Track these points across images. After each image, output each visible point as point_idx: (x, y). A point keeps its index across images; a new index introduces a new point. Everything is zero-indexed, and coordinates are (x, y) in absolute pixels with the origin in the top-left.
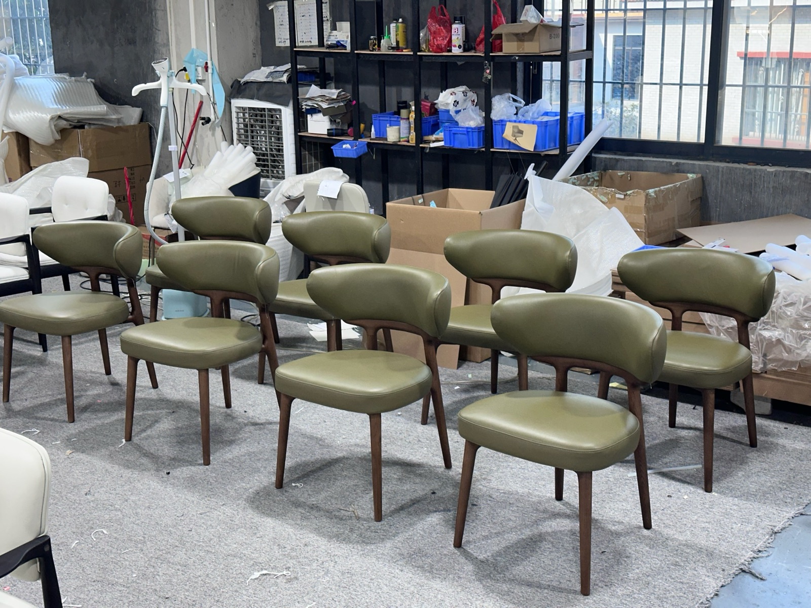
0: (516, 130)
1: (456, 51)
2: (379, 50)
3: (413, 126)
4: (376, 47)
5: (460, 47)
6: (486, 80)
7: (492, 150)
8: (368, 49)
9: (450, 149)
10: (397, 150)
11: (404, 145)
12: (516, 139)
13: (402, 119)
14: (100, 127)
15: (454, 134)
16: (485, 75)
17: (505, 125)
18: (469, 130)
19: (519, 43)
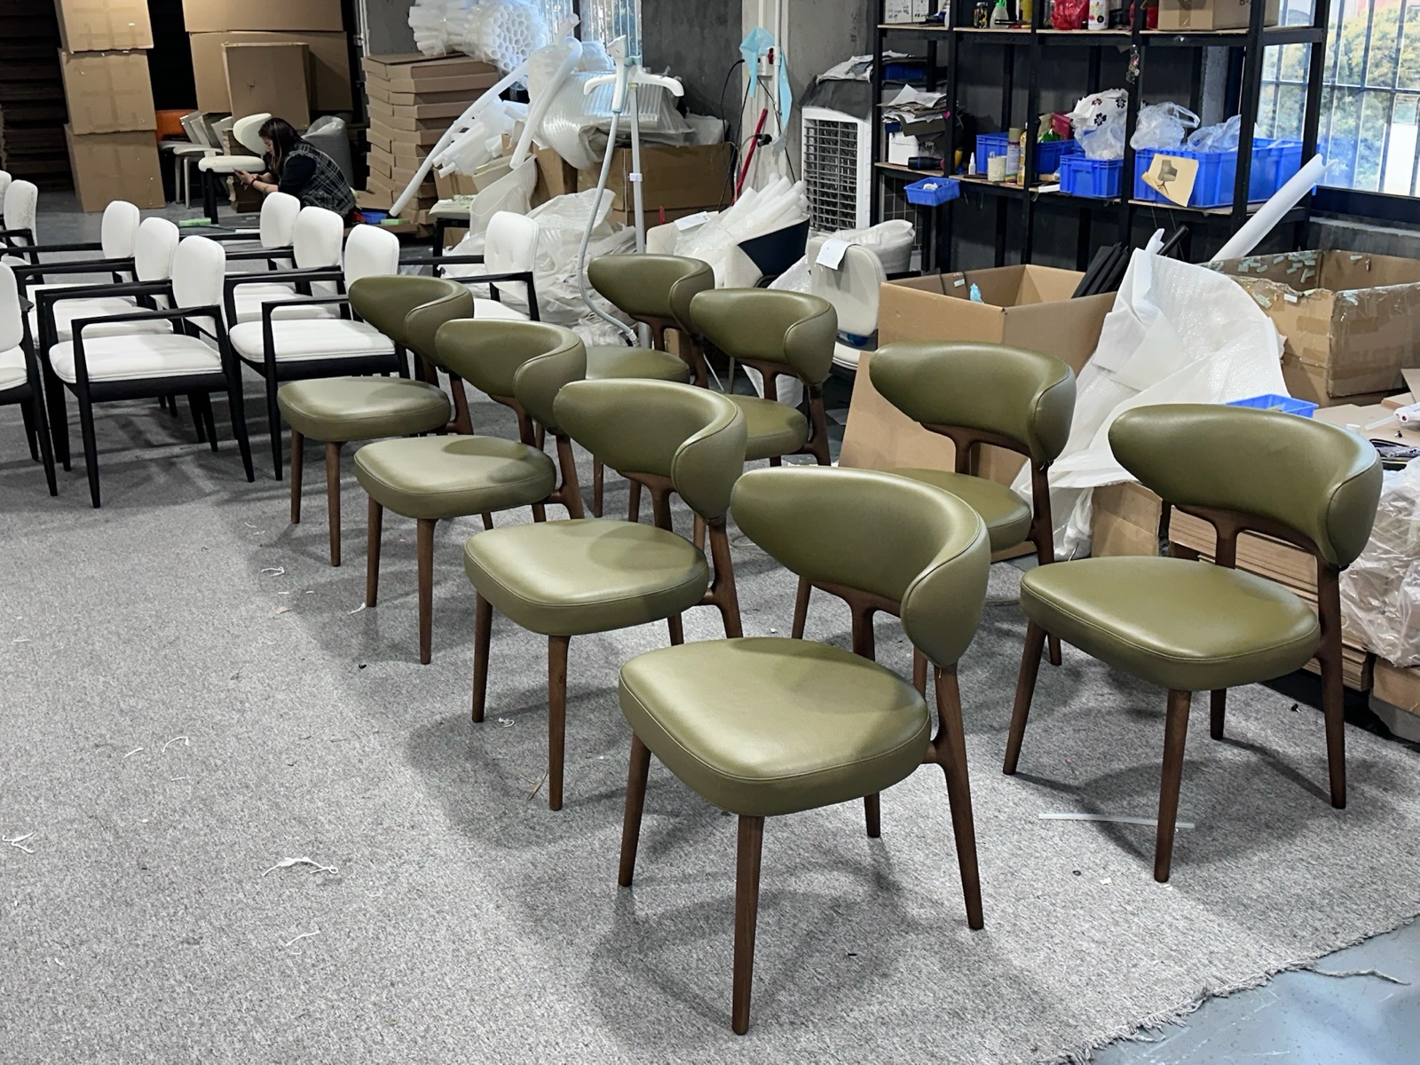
0: (1166, 169)
1: (1094, 27)
2: (988, 26)
3: (1023, 155)
4: (984, 20)
5: (1100, 19)
6: (1131, 78)
7: (1130, 202)
8: (972, 25)
9: (1071, 198)
10: (1001, 197)
11: (1009, 189)
12: (1163, 184)
13: (1010, 143)
14: (660, 146)
15: (1076, 171)
16: (1131, 68)
17: (1152, 158)
18: (1096, 166)
19: (1184, 12)
